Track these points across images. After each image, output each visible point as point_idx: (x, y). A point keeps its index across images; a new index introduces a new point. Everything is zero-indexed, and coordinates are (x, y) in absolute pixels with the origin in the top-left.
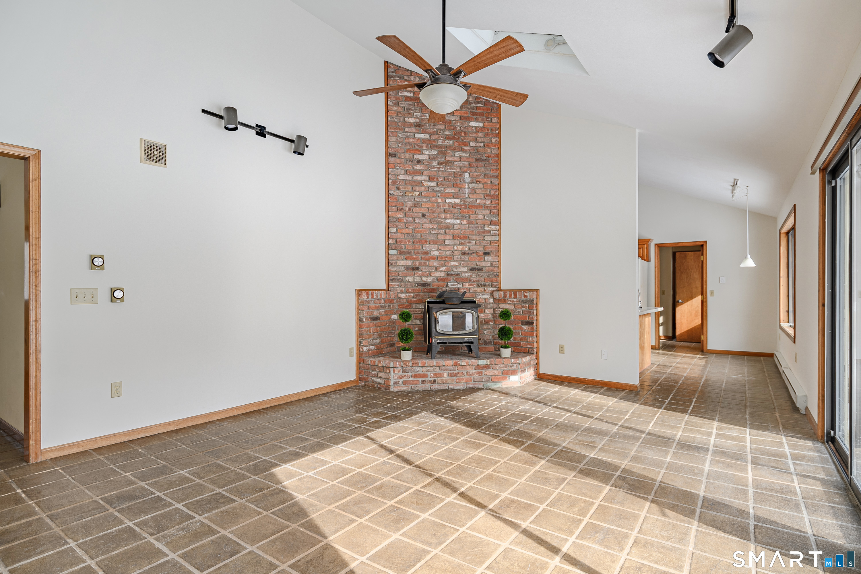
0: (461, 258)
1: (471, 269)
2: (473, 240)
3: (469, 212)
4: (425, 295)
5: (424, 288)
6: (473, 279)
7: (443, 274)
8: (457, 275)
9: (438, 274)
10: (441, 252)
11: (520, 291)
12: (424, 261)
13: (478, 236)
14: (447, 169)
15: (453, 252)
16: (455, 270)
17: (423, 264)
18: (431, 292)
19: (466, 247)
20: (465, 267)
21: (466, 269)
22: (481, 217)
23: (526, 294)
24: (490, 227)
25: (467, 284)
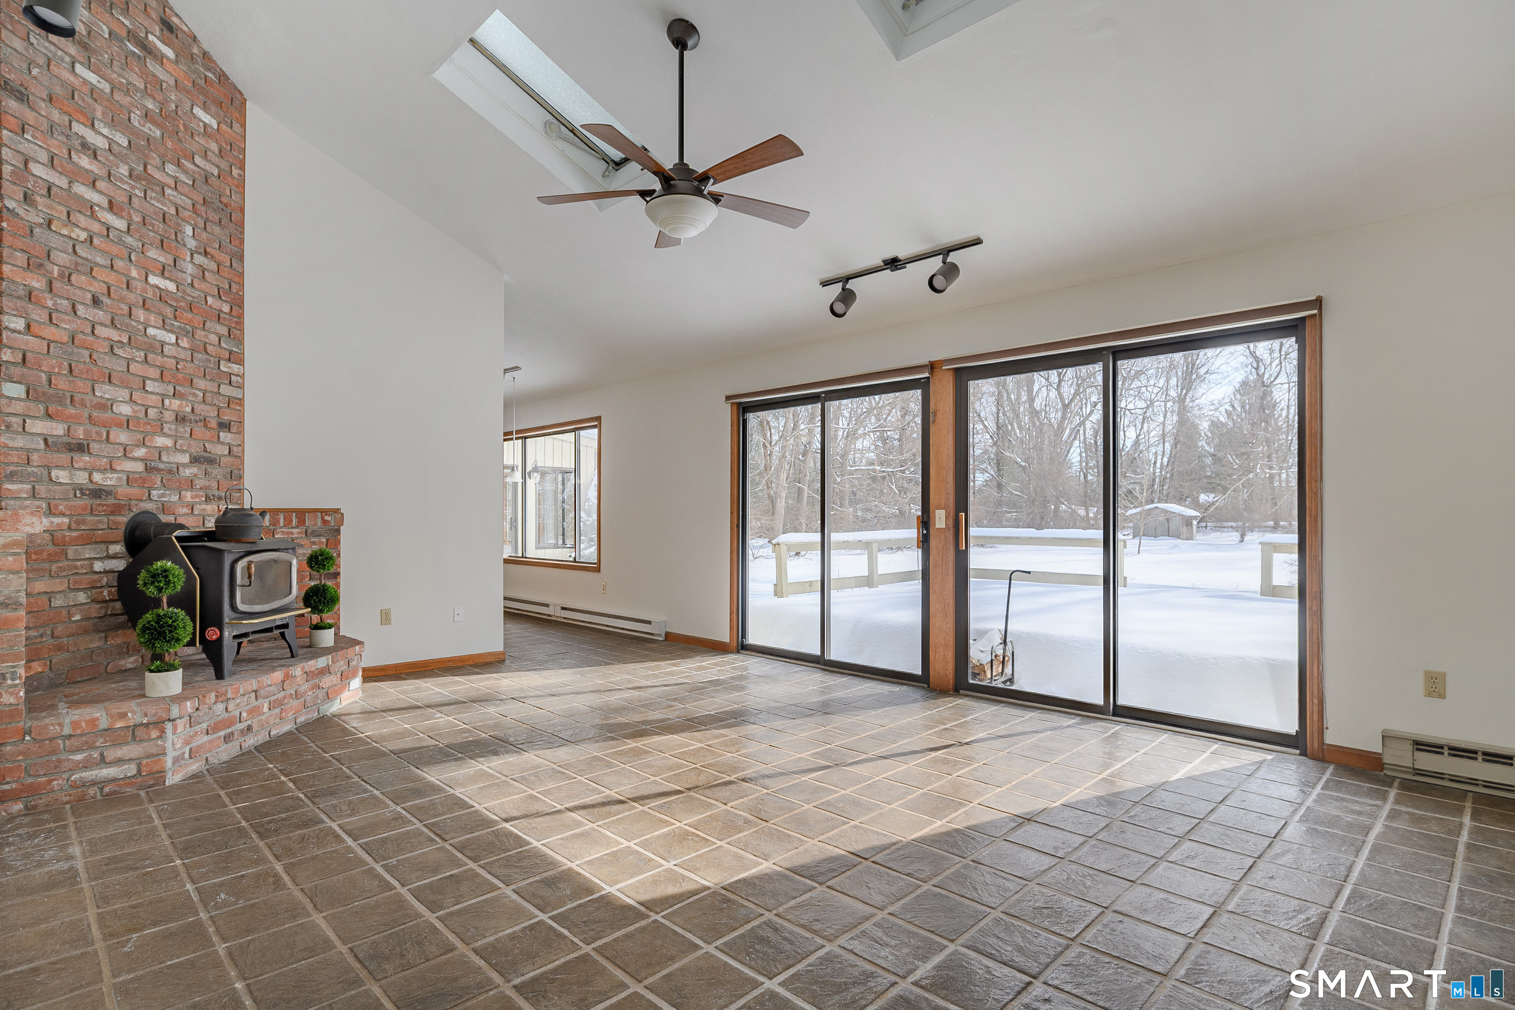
0: (176, 430)
1: (195, 460)
2: (200, 390)
3: (193, 322)
4: (99, 522)
5: (98, 501)
6: (199, 483)
7: (139, 467)
8: (170, 472)
9: (129, 466)
10: (136, 408)
11: (314, 511)
12: (98, 429)
13: (208, 383)
14: (151, 198)
15: (161, 413)
16: (164, 458)
17: (94, 435)
18: (113, 513)
19: (187, 405)
20: (184, 451)
21: (185, 459)
22: (213, 338)
23: (327, 518)
24: (229, 367)
25: (189, 494)
